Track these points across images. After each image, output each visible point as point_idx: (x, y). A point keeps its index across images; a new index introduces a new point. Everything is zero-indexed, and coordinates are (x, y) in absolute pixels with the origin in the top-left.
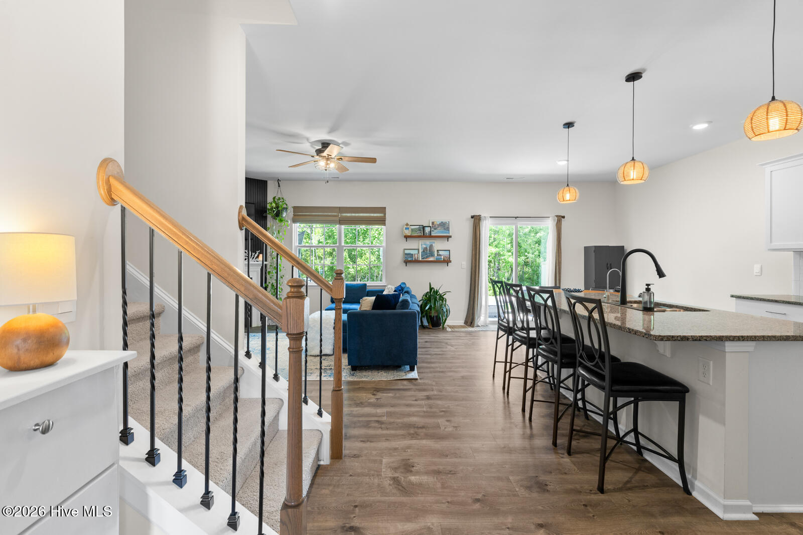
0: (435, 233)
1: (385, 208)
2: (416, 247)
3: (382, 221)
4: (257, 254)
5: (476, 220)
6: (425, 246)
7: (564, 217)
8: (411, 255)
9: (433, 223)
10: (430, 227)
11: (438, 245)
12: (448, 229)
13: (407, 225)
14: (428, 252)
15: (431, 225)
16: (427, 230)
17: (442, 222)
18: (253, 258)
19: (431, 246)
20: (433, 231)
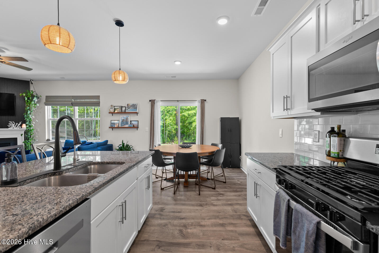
0: (129, 111)
1: (100, 96)
2: (118, 119)
3: (98, 104)
4: (20, 123)
5: (153, 102)
6: (123, 119)
7: (206, 100)
8: (114, 124)
9: (128, 105)
10: (126, 107)
11: (131, 118)
12: (136, 108)
13: (112, 106)
14: (125, 122)
15: (126, 106)
16: (124, 109)
17: (133, 104)
18: (17, 126)
19: (127, 119)
20: (127, 109)
